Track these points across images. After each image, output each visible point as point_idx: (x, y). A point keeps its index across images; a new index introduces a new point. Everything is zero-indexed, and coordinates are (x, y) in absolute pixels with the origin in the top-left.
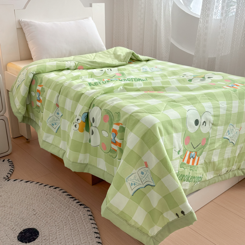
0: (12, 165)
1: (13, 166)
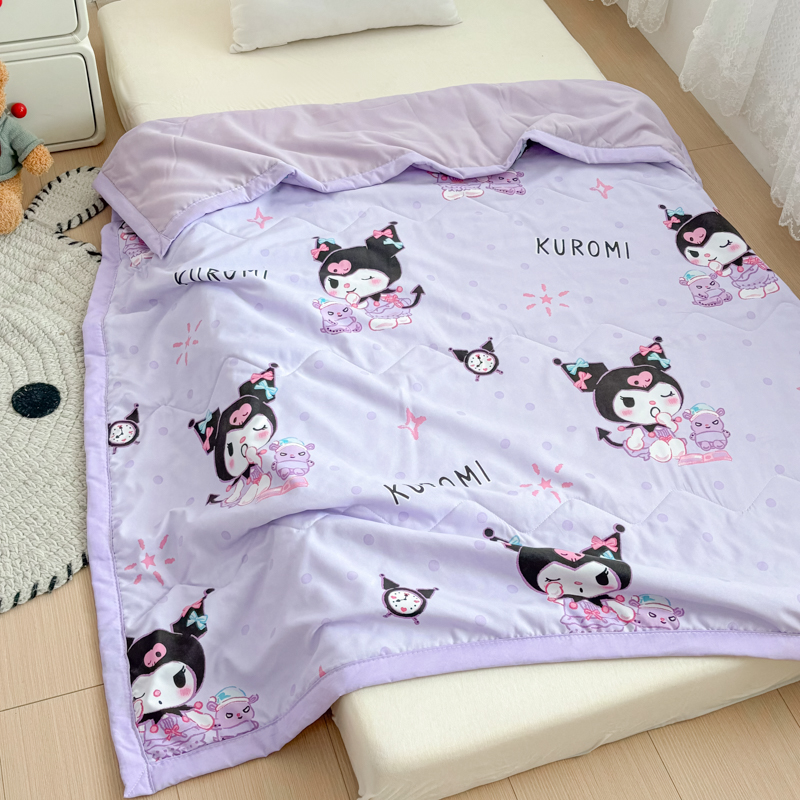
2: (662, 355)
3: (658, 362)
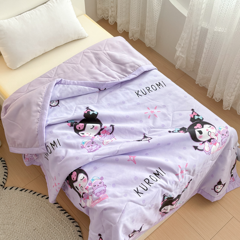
2: (198, 115)
3: (198, 118)
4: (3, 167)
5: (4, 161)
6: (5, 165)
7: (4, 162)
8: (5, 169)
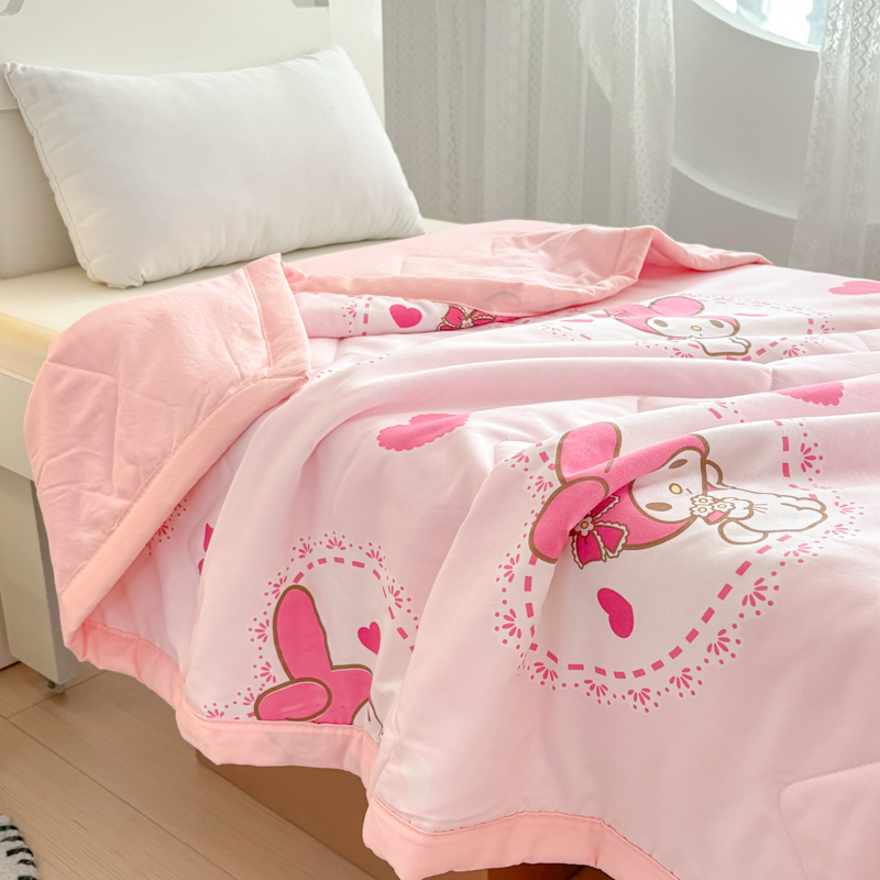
0: (21, 850)
1: (28, 857)
4: (10, 853)
5: (13, 828)
6: (18, 844)
7: (13, 833)
8: (24, 862)
